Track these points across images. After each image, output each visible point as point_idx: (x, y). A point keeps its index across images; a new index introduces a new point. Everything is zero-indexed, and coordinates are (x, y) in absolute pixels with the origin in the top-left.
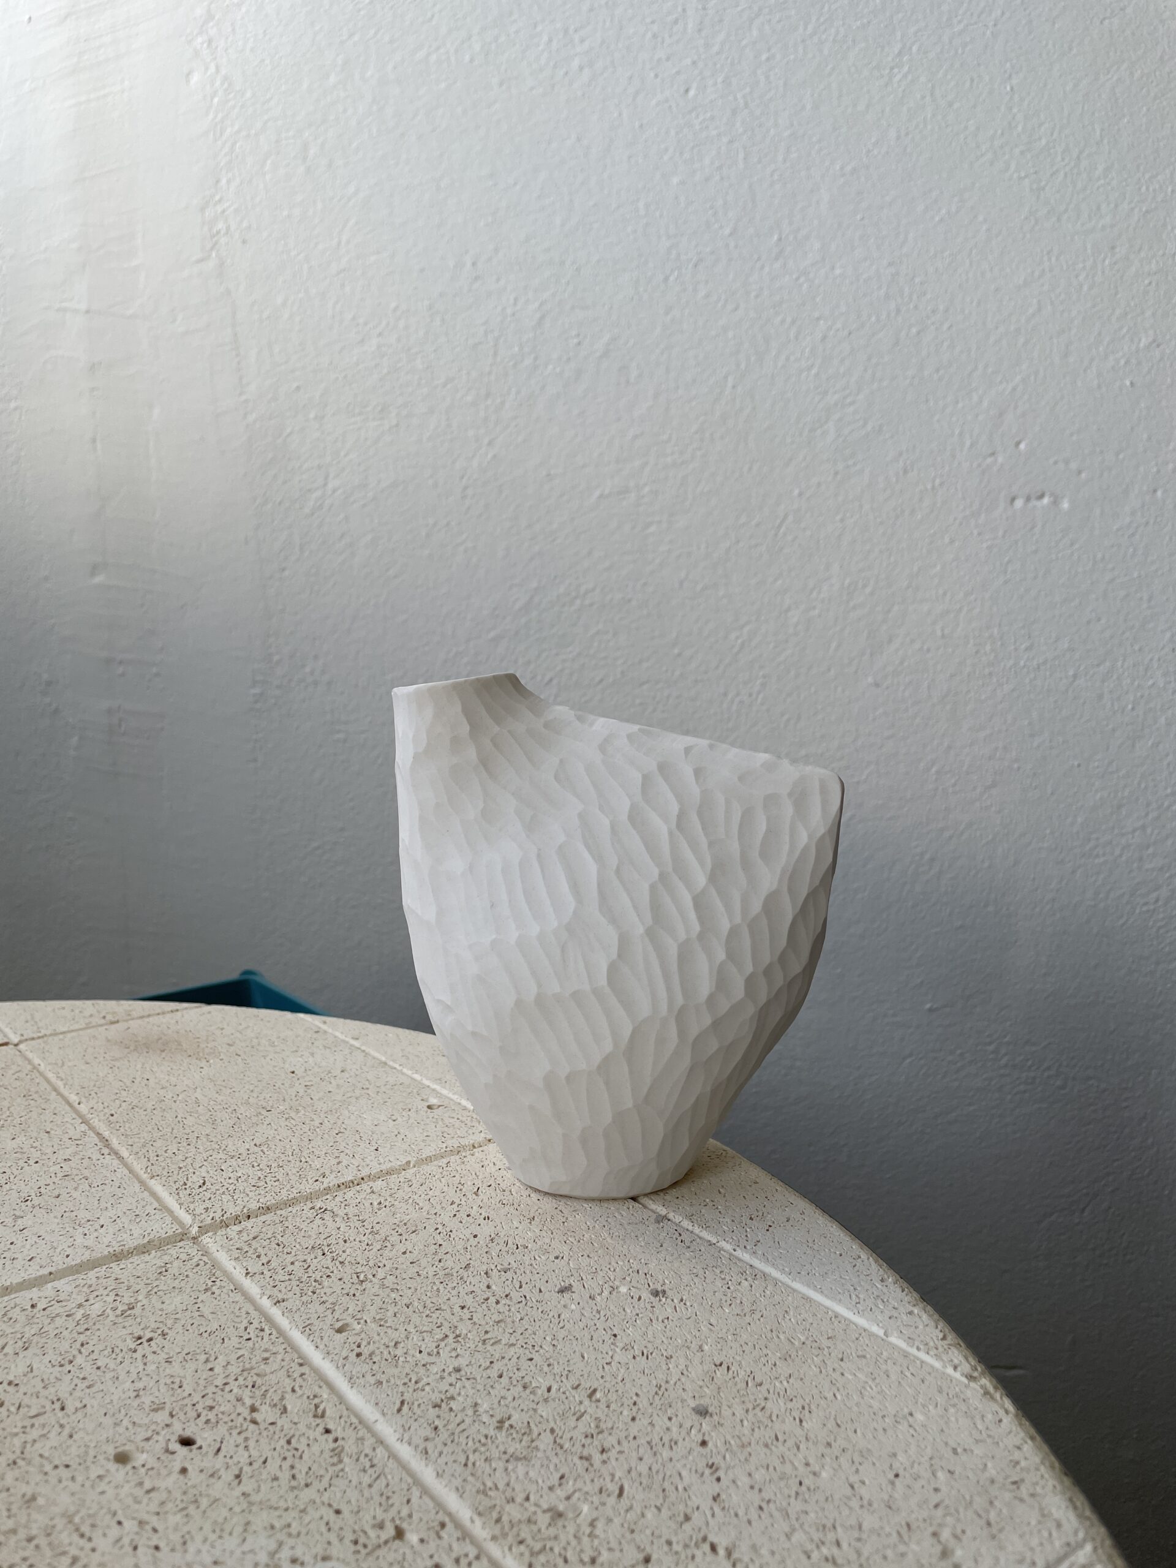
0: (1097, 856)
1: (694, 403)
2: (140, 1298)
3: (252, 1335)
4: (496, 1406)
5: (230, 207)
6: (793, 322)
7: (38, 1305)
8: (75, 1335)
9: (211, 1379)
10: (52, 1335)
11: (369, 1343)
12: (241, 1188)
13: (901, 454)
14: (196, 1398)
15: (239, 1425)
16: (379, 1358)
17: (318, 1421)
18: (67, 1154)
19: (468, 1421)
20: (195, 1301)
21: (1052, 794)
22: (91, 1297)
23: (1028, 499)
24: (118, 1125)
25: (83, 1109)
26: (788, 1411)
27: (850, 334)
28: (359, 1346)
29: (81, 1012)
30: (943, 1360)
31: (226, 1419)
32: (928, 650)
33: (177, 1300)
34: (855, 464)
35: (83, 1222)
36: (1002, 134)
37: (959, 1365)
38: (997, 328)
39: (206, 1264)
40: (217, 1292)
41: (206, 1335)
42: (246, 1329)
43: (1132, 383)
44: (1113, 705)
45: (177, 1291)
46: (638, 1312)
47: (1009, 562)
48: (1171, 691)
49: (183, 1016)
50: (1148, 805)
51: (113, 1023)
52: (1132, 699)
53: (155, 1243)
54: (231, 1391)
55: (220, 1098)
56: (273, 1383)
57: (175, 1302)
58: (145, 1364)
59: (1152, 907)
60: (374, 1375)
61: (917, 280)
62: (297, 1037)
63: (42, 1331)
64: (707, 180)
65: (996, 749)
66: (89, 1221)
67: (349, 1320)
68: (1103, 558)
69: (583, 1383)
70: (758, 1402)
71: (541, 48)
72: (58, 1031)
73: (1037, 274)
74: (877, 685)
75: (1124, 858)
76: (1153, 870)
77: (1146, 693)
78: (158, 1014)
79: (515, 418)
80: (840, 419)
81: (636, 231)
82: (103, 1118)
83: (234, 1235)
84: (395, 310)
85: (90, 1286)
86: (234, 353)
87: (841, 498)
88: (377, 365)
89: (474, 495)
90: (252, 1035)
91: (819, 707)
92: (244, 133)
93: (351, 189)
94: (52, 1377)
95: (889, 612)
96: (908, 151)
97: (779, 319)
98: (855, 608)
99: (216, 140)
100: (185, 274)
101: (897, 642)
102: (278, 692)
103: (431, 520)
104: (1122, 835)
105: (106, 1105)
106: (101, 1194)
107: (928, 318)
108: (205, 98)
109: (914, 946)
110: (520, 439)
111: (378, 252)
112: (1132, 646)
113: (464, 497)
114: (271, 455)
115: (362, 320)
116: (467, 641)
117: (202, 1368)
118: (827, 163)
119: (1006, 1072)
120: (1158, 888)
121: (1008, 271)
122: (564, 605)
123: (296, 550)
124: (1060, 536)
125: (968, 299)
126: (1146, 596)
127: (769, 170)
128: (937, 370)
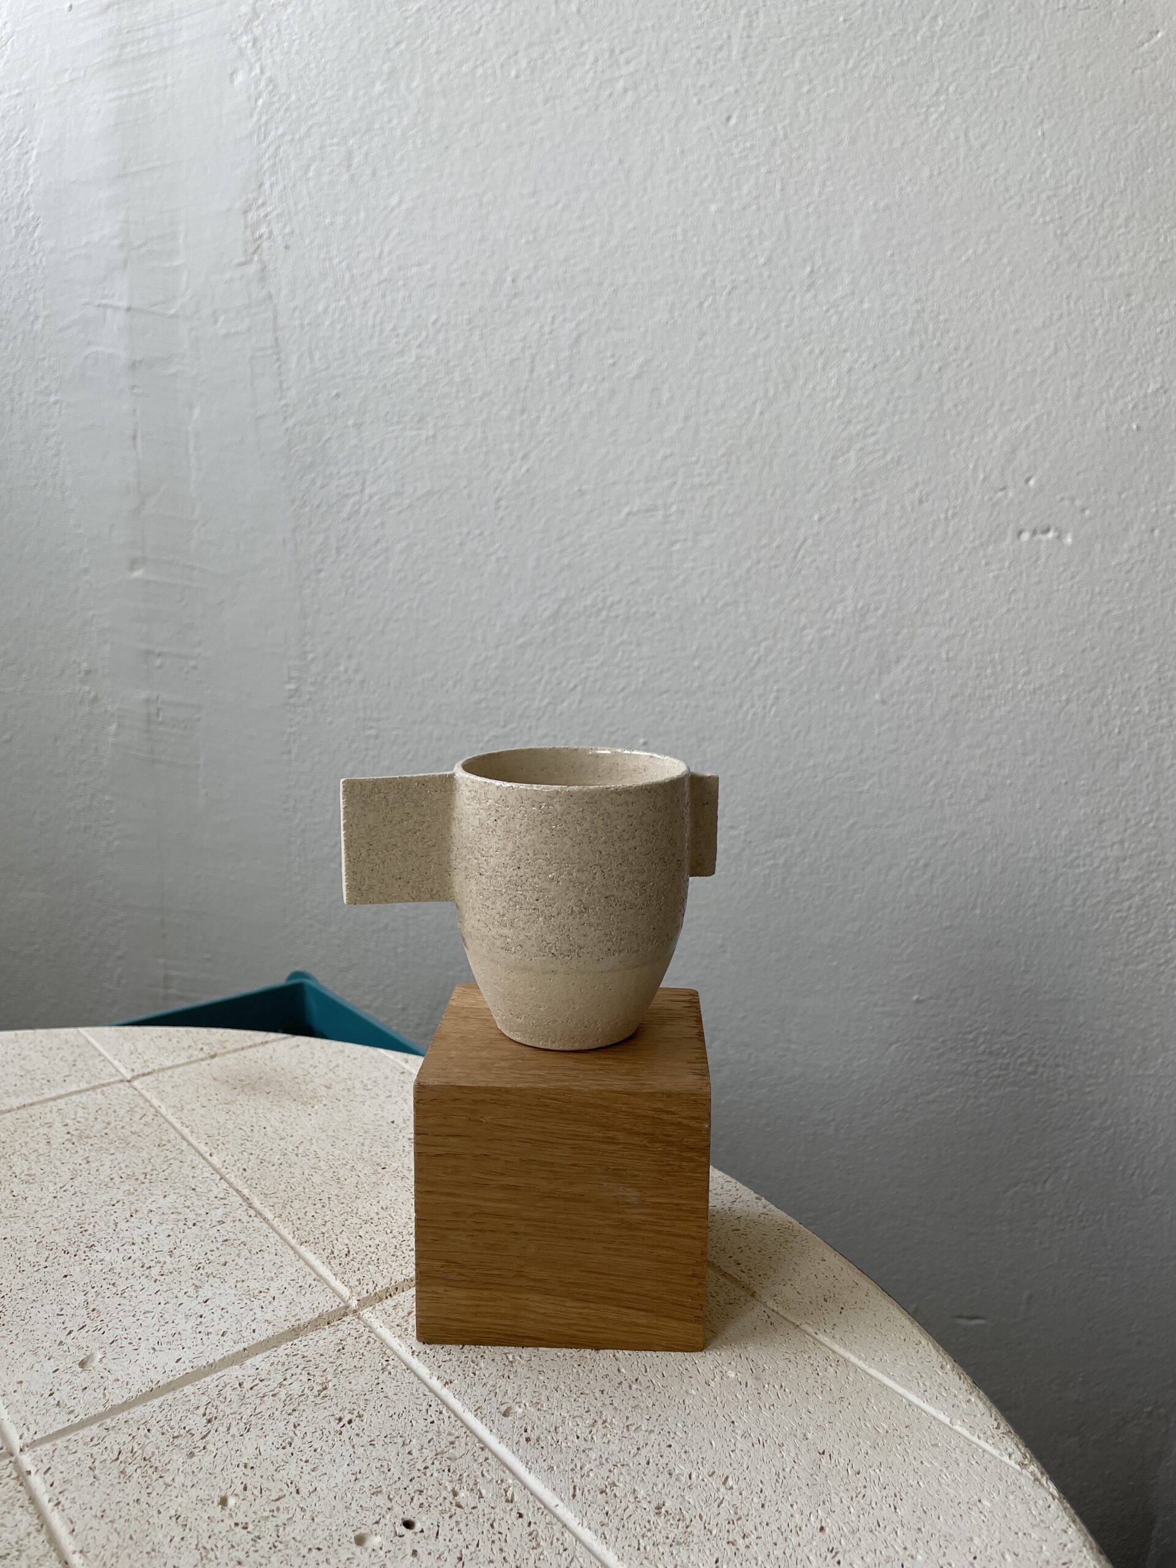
0: (1078, 866)
1: (722, 428)
2: (330, 1377)
3: (434, 1418)
4: (651, 1493)
5: (272, 212)
6: (821, 353)
7: (245, 1384)
8: (286, 1416)
9: (412, 1462)
10: (267, 1417)
11: (533, 1428)
12: (383, 1258)
13: (917, 484)
14: (406, 1483)
15: (447, 1509)
16: (545, 1442)
17: (511, 1506)
18: (218, 1214)
19: (631, 1507)
20: (377, 1381)
21: (1040, 808)
22: (288, 1376)
23: (1034, 533)
24: (254, 1182)
25: (214, 1160)
26: (884, 1498)
27: (874, 367)
28: (526, 1431)
29: (178, 1042)
30: (999, 1448)
31: (436, 1503)
32: (933, 671)
33: (362, 1380)
34: (874, 492)
35: (256, 1293)
36: (1031, 179)
37: (1013, 1453)
38: (1014, 368)
39: (375, 1342)
40: (393, 1371)
41: (395, 1417)
42: (427, 1410)
43: (1138, 428)
44: (1100, 730)
45: (359, 1370)
46: (748, 1398)
47: (1014, 591)
48: (1154, 718)
49: (274, 1050)
50: (1128, 821)
52: (1119, 723)
53: (324, 1316)
54: (432, 1475)
55: (337, 1152)
56: (464, 1467)
57: (361, 1382)
58: (353, 1446)
59: (1124, 914)
60: (545, 1460)
61: (942, 318)
63: (257, 1411)
64: (744, 208)
65: (991, 765)
66: (261, 1292)
67: (511, 1403)
68: (1100, 593)
69: (716, 1470)
70: (859, 1491)
71: (587, 67)
72: (164, 1065)
73: (1055, 317)
74: (883, 702)
75: (1102, 869)
76: (1127, 880)
77: (1133, 718)
78: (251, 1047)
79: (549, 433)
80: (862, 449)
81: (672, 256)
82: (239, 1174)
83: (390, 1310)
84: (435, 323)
85: (283, 1364)
86: (275, 357)
87: (858, 524)
88: (415, 376)
89: (507, 508)
90: (345, 1075)
91: (829, 721)
92: (288, 138)
93: (394, 200)
94: (279, 1460)
95: (897, 634)
96: (940, 190)
97: (807, 349)
98: (866, 629)
99: (259, 143)
100: (228, 276)
101: (904, 664)
102: (312, 689)
103: (465, 530)
104: (1103, 848)
105: (236, 1158)
106: (262, 1262)
107: (950, 354)
108: (249, 98)
109: (904, 944)
110: (554, 454)
111: (419, 265)
112: (1122, 674)
113: (497, 508)
114: (309, 459)
115: (401, 331)
116: (497, 646)
117: (401, 1450)
118: (861, 198)
119: (984, 1058)
120: (1131, 897)
121: (1028, 313)
122: (590, 616)
123: (334, 551)
124: (1061, 569)
125: (989, 338)
126: (1138, 629)
127: (805, 202)
128: (956, 406)
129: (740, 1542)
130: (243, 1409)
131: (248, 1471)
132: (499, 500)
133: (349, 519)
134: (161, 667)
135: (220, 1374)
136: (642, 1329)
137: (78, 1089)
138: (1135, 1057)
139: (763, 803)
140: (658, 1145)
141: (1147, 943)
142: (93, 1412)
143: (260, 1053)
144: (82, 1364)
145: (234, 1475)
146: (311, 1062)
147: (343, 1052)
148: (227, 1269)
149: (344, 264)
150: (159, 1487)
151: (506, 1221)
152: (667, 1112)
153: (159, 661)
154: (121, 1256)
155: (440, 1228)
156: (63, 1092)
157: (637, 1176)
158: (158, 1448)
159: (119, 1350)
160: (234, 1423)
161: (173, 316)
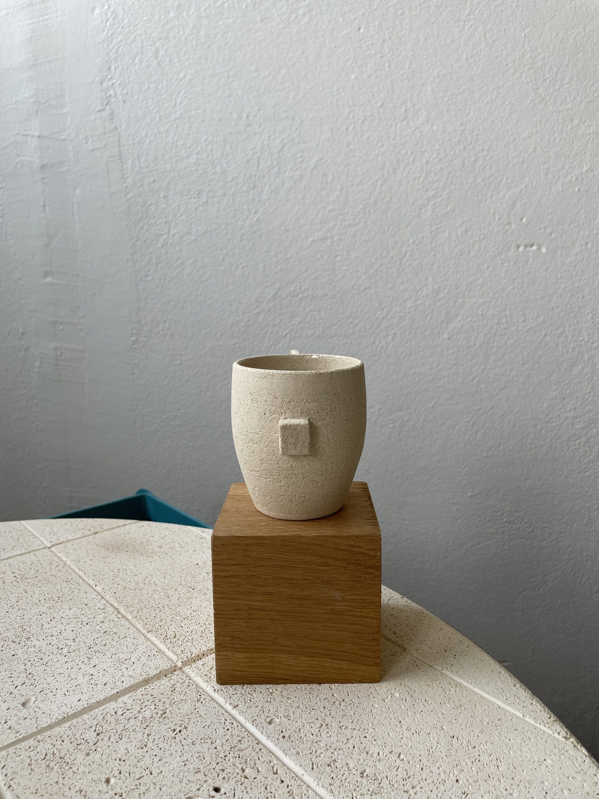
0: (553, 422)
1: (360, 194)
2: (167, 706)
3: (229, 727)
4: (357, 765)
5: (116, 82)
6: (412, 153)
7: (118, 712)
8: (143, 729)
9: (217, 753)
10: (131, 731)
11: (286, 730)
12: (195, 638)
13: (464, 223)
14: (214, 765)
15: (239, 780)
16: (294, 738)
17: (276, 776)
18: (100, 618)
19: (346, 773)
20: (194, 707)
21: (533, 392)
22: (143, 706)
23: (526, 247)
24: (121, 599)
25: (98, 588)
26: (491, 761)
27: (440, 160)
28: (282, 732)
29: (76, 526)
30: (552, 730)
31: (233, 777)
32: (475, 322)
33: (186, 707)
34: (441, 227)
35: (123, 661)
36: (519, 59)
37: (560, 732)
38: (513, 159)
39: (193, 685)
40: (204, 702)
41: (206, 727)
42: (224, 723)
43: (579, 190)
44: (563, 350)
45: (184, 702)
46: (407, 708)
47: (516, 278)
48: (590, 343)
49: (130, 528)
50: (578, 397)
51: (96, 533)
52: (572, 346)
53: (163, 672)
54: (229, 760)
55: (167, 581)
56: (248, 755)
57: (186, 708)
58: (183, 746)
59: (577, 447)
60: (294, 749)
61: (475, 133)
62: (192, 541)
63: (126, 728)
64: (369, 77)
65: (506, 370)
66: (126, 660)
67: (272, 717)
68: (561, 277)
69: (393, 750)
70: (476, 758)
72: (69, 539)
73: (534, 132)
74: (449, 339)
75: (565, 423)
76: (579, 429)
77: (579, 344)
78: (117, 527)
79: (269, 199)
80: (434, 204)
81: (332, 103)
82: (111, 595)
83: (201, 667)
84: (205, 140)
85: (140, 700)
86: (119, 161)
87: (434, 244)
88: (195, 170)
89: (247, 239)
90: (169, 541)
91: (421, 349)
92: (124, 42)
93: (182, 75)
94: (140, 755)
95: (456, 302)
96: (472, 65)
97: (404, 151)
98: (439, 300)
99: (108, 46)
100: (92, 117)
101: (459, 318)
102: (145, 339)
103: (225, 252)
104: (565, 412)
105: (110, 587)
106: (126, 643)
107: (479, 153)
108: (102, 22)
109: (463, 466)
110: (271, 210)
111: (196, 110)
112: (573, 320)
113: (242, 240)
114: (140, 216)
115: (188, 146)
116: (244, 314)
117: (211, 747)
118: (431, 70)
119: (506, 525)
120: (580, 437)
121: (520, 130)
122: (293, 297)
123: (154, 265)
124: (540, 265)
125: (500, 144)
126: (581, 296)
127: (401, 73)
128: (483, 180)
129: (412, 792)
130: (118, 726)
131: (122, 763)
132: (243, 235)
133: (162, 247)
134: (62, 330)
135: (104, 707)
136: (346, 672)
137: (20, 553)
138: (585, 521)
139: (387, 394)
140: (351, 566)
141: (589, 461)
142: (30, 732)
143: (122, 530)
144: (24, 705)
145: (114, 765)
146: (151, 534)
147: (168, 528)
148: (106, 647)
149: (155, 110)
150: (70, 774)
151: (267, 613)
152: (357, 547)
153: (61, 327)
154: (45, 643)
155: (228, 619)
156: (12, 555)
157: (340, 584)
158: (68, 751)
159: (44, 696)
160: (112, 735)
161: (63, 140)
